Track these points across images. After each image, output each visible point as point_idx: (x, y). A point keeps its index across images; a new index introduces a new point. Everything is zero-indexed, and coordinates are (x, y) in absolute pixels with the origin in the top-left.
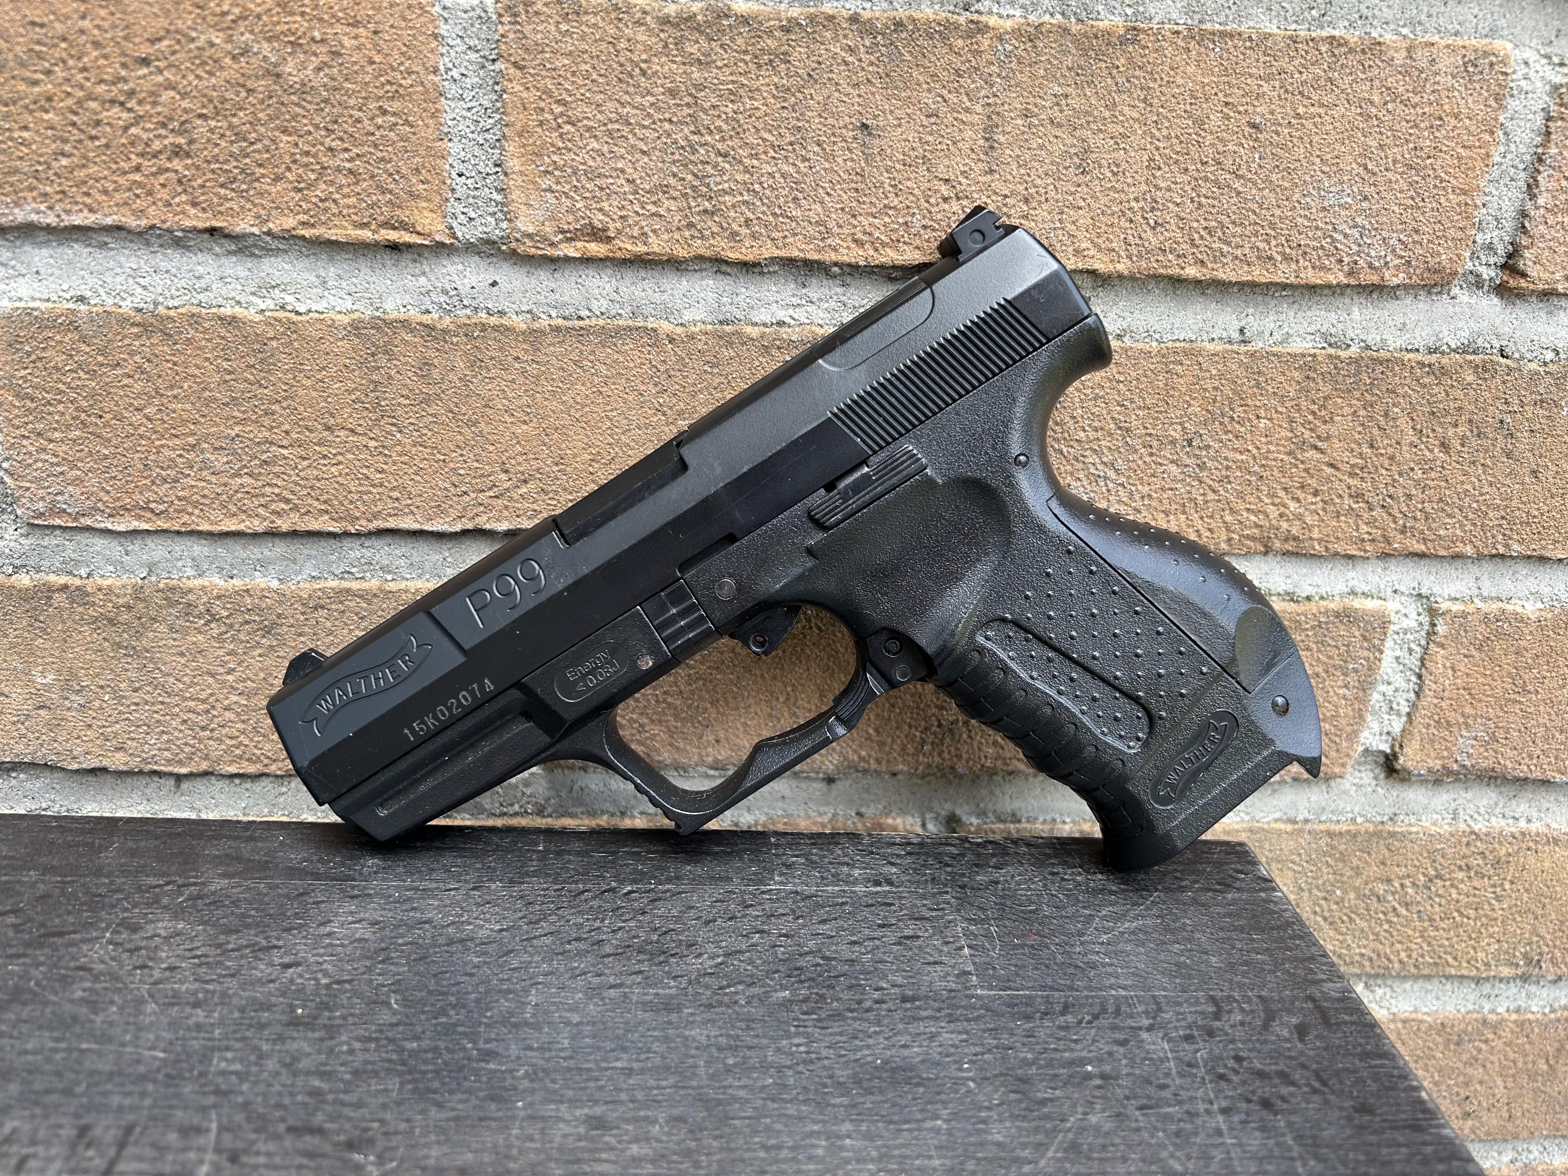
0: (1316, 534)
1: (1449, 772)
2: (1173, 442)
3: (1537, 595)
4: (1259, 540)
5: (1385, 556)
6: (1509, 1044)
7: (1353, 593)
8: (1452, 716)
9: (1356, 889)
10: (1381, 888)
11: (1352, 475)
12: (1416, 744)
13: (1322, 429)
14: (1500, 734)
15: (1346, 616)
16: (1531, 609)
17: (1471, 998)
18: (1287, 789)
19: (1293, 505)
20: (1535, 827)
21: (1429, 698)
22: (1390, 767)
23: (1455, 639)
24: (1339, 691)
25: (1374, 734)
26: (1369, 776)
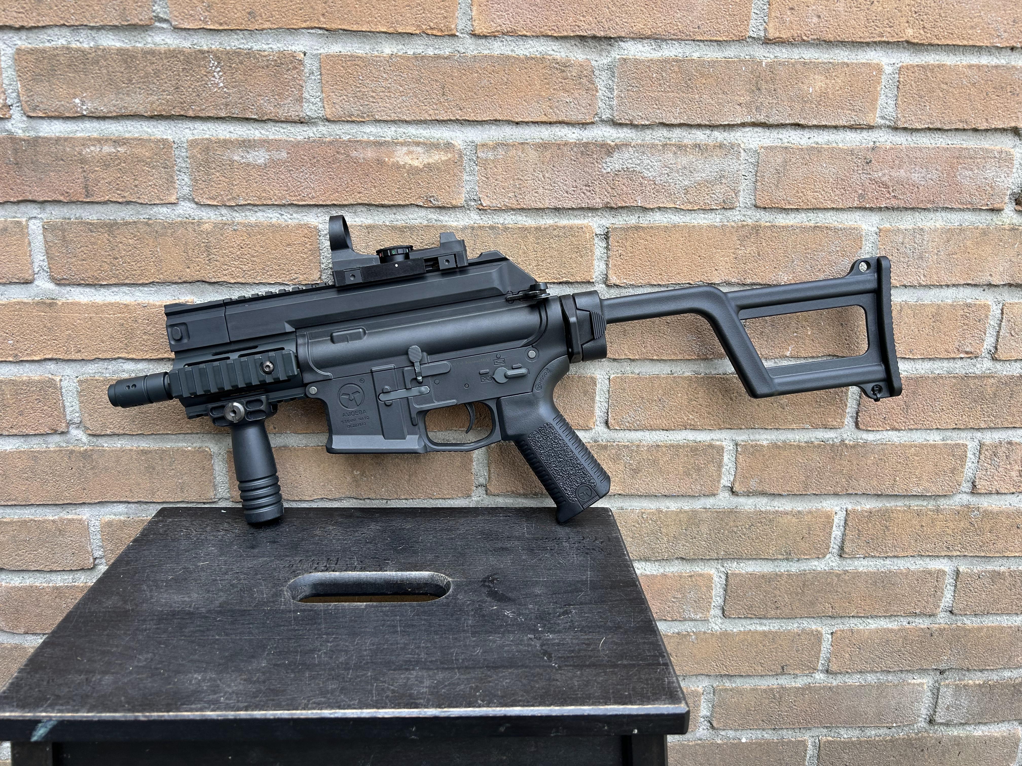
0: (699, 424)
1: (750, 492)
3: (767, 440)
4: (683, 426)
5: (720, 429)
6: (786, 582)
7: (712, 440)
8: (747, 475)
9: (727, 530)
10: (735, 529)
11: (707, 407)
12: (738, 483)
14: (763, 480)
15: (711, 446)
16: (765, 443)
17: (772, 566)
18: (702, 498)
19: (691, 416)
20: (780, 509)
21: (739, 470)
22: (732, 491)
23: (744, 452)
24: (712, 468)
25: (726, 481)
26: (727, 494)
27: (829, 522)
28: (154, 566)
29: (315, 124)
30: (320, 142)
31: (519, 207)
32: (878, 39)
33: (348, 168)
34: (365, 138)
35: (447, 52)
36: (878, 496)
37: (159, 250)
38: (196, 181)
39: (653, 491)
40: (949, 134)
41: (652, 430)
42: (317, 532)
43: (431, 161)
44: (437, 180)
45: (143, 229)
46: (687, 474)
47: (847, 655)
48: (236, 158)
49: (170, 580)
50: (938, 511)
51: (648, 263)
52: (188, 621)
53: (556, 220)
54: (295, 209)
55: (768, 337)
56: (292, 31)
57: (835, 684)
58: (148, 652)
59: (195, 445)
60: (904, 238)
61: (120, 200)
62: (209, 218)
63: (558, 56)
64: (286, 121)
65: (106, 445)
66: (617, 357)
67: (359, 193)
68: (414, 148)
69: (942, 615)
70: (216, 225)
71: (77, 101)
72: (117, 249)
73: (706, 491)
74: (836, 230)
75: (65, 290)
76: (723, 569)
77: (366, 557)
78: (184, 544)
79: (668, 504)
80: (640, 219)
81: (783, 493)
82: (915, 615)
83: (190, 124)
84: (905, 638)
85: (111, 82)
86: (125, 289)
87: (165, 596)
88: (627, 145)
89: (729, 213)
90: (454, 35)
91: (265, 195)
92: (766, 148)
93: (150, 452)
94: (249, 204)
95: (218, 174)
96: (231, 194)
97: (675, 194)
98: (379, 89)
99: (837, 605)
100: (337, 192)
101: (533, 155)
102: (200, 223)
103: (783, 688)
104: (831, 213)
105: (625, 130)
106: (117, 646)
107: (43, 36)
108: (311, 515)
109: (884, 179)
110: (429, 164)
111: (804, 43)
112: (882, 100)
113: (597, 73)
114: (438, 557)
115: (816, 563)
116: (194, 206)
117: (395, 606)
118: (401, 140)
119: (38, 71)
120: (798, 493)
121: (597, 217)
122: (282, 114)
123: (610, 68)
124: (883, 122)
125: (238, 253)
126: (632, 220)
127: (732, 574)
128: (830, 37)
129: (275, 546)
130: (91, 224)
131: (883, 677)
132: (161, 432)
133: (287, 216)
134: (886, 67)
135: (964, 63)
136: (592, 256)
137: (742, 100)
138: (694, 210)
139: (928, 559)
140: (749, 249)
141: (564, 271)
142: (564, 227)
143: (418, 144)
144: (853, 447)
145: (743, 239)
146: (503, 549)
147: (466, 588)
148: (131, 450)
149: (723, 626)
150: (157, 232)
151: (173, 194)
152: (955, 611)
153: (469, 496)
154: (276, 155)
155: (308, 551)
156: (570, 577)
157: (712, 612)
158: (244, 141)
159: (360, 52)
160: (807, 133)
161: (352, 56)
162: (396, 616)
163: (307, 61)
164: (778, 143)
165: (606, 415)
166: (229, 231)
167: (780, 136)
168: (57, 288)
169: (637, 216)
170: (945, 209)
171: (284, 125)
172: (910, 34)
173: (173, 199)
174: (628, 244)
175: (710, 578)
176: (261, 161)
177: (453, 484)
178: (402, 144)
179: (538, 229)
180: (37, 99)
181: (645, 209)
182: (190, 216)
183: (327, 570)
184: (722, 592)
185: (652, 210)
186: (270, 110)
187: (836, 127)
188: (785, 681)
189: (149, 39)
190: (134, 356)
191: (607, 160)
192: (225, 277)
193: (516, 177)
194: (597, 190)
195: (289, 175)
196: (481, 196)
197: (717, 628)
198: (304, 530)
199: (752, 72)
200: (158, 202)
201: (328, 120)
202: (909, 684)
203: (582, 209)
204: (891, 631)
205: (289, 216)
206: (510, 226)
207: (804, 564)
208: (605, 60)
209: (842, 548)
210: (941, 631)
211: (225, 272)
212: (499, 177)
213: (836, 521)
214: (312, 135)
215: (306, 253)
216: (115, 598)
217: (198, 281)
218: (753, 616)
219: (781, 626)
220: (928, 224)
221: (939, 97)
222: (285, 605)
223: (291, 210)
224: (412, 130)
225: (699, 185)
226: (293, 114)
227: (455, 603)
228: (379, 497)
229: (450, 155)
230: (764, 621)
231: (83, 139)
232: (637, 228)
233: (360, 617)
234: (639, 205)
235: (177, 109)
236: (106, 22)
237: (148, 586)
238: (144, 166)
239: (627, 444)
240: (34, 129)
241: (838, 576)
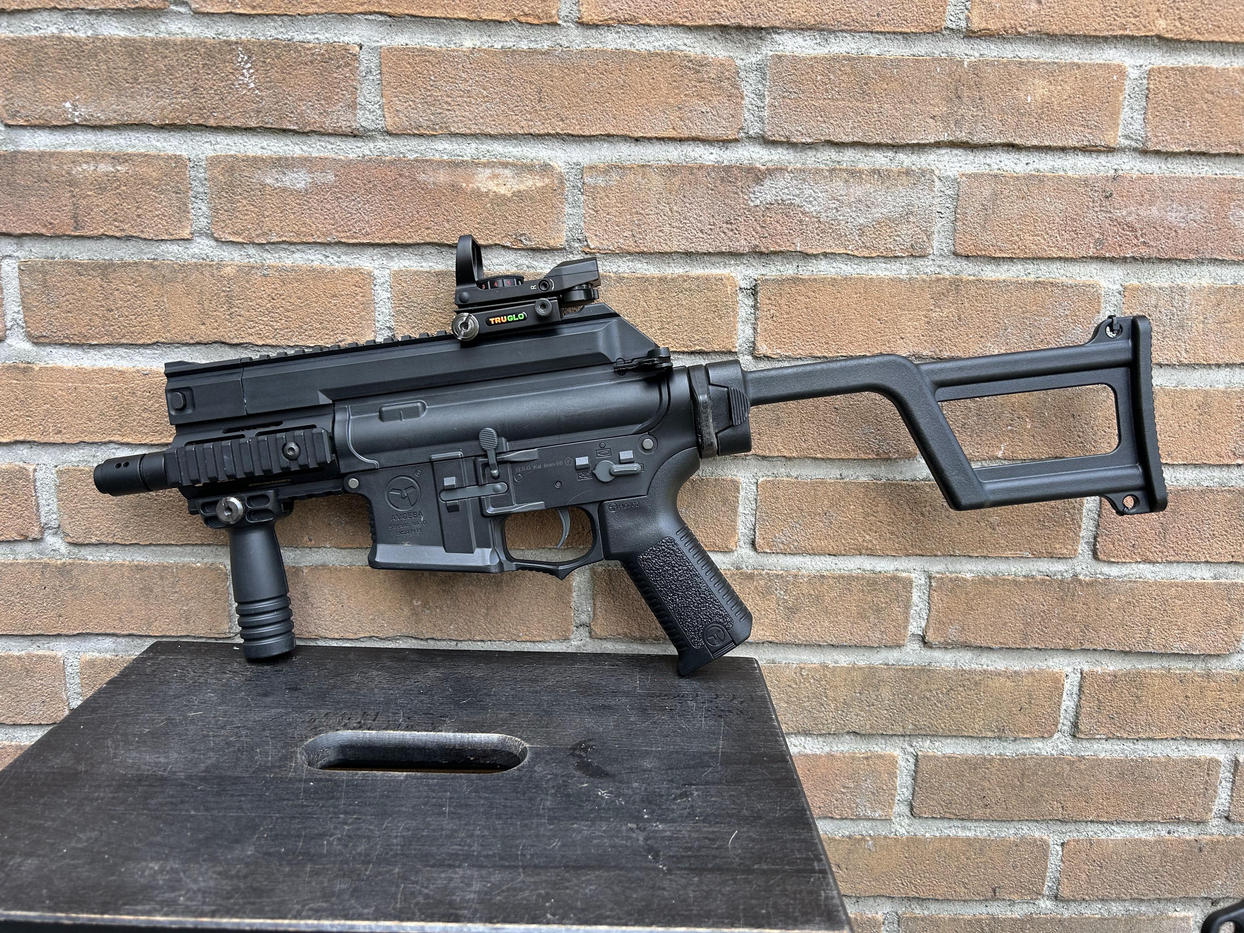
0: (878, 547)
1: (948, 644)
2: (819, 514)
3: (971, 571)
4: (857, 550)
5: (907, 555)
6: (998, 770)
7: (897, 570)
8: (944, 620)
9: (917, 695)
10: (928, 694)
11: (889, 525)
12: (931, 631)
13: (875, 509)
14: (966, 627)
15: (894, 578)
16: (969, 576)
17: (978, 747)
18: (883, 651)
19: (867, 537)
20: (989, 668)
21: (934, 612)
22: (924, 642)
23: (940, 588)
24: (896, 609)
25: (915, 627)
26: (916, 646)
27: (1057, 688)
28: (128, 715)
29: (372, 138)
30: (379, 161)
31: (637, 250)
32: (1120, 32)
33: (413, 195)
34: (437, 157)
35: (546, 45)
36: (1126, 653)
37: (165, 300)
38: (216, 210)
39: (816, 638)
40: (1217, 160)
41: (815, 554)
42: (356, 678)
43: (522, 187)
44: (530, 213)
45: (147, 272)
46: (863, 616)
47: (1084, 876)
48: (268, 181)
49: (145, 735)
50: (1208, 676)
51: (811, 328)
52: (158, 789)
53: (688, 268)
54: (344, 249)
55: (972, 431)
56: (345, 17)
57: (1066, 915)
58: (93, 830)
59: (206, 560)
60: (1158, 299)
61: (118, 234)
62: (232, 260)
63: (691, 52)
64: (335, 134)
65: (90, 558)
66: (767, 453)
67: (428, 229)
68: (501, 171)
69: (1215, 822)
70: (240, 269)
71: (68, 105)
72: (112, 298)
73: (887, 639)
74: (1064, 287)
75: (44, 351)
76: (912, 750)
77: (416, 713)
78: (175, 687)
79: (836, 657)
80: (800, 269)
81: (994, 646)
82: (1178, 821)
83: (212, 137)
84: (1164, 854)
85: (111, 81)
86: (121, 351)
87: (134, 754)
88: (781, 170)
89: (919, 262)
90: (555, 24)
91: (304, 229)
92: (968, 176)
93: (147, 568)
94: (284, 242)
95: (244, 202)
96: (261, 229)
97: (846, 236)
98: (457, 93)
99: (1069, 804)
100: (399, 227)
101: (657, 181)
102: (220, 266)
103: (994, 919)
104: (1058, 264)
105: (780, 150)
106: (53, 820)
107: (29, 22)
108: (351, 656)
109: (1129, 219)
110: (519, 192)
111: (1019, 37)
112: (1125, 114)
113: (742, 74)
114: (514, 715)
115: (1040, 745)
116: (213, 243)
117: (446, 779)
118: (484, 160)
119: (20, 66)
120: (1014, 646)
121: (742, 266)
122: (329, 124)
123: (760, 68)
124: (1127, 142)
125: (269, 305)
126: (789, 270)
127: (924, 757)
128: (1055, 29)
129: (296, 694)
130: (80, 265)
131: (1133, 908)
132: (162, 542)
133: (333, 259)
134: (1130, 70)
135: (1236, 66)
136: (734, 317)
137: (936, 111)
138: (872, 258)
139: (1195, 744)
140: (946, 311)
141: (697, 337)
142: (697, 278)
143: (505, 165)
144: (1091, 584)
145: (937, 298)
146: (604, 707)
147: (548, 758)
148: (122, 565)
149: (911, 829)
150: (164, 276)
151: (187, 227)
152: (1233, 818)
153: (567, 639)
154: (320, 178)
155: (338, 702)
156: (695, 747)
157: (896, 809)
158: (279, 159)
159: (433, 45)
160: (1024, 158)
161: (421, 50)
162: (446, 791)
163: (364, 56)
164: (985, 170)
165: (752, 532)
166: (257, 276)
167: (988, 161)
168: (35, 348)
169: (795, 264)
170: (1214, 261)
171: (332, 140)
172: (1162, 26)
173: (186, 234)
174: (783, 301)
175: (893, 761)
176: (301, 185)
177: (545, 621)
178: (485, 165)
179: (662, 280)
180: (18, 103)
181: (806, 256)
182: (208, 257)
183: (360, 728)
184: (910, 781)
185: (816, 256)
186: (314, 119)
187: (1063, 149)
188: (998, 910)
189: (163, 28)
190: (129, 440)
191: (756, 189)
192: (251, 337)
193: (634, 210)
194: (742, 228)
195: (337, 204)
196: (587, 234)
197: (902, 831)
198: (338, 675)
199: (949, 75)
200: (166, 237)
201: (390, 134)
202: (1169, 918)
203: (721, 254)
204: (1145, 843)
205: (336, 258)
206: (626, 275)
207: (1023, 746)
208: (753, 59)
209: (1075, 725)
210: (1214, 845)
211: (250, 331)
212: (613, 211)
213: (1067, 686)
214: (368, 153)
215: (356, 308)
216: (66, 755)
217: (216, 342)
218: (952, 816)
219: (992, 832)
220: (1191, 282)
221: (1202, 111)
222: (295, 772)
223: (338, 250)
224: (499, 148)
225: (879, 223)
226: (343, 125)
227: (531, 777)
228: (446, 637)
229: (547, 181)
230: (968, 824)
231: (74, 154)
232: (795, 280)
233: (396, 791)
234: (798, 249)
235: (195, 117)
236: (108, 5)
237: (113, 741)
238: (150, 190)
239: (781, 572)
240: (13, 142)
241: (1071, 763)
